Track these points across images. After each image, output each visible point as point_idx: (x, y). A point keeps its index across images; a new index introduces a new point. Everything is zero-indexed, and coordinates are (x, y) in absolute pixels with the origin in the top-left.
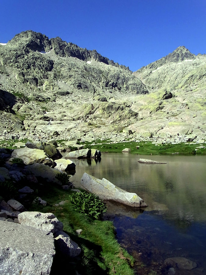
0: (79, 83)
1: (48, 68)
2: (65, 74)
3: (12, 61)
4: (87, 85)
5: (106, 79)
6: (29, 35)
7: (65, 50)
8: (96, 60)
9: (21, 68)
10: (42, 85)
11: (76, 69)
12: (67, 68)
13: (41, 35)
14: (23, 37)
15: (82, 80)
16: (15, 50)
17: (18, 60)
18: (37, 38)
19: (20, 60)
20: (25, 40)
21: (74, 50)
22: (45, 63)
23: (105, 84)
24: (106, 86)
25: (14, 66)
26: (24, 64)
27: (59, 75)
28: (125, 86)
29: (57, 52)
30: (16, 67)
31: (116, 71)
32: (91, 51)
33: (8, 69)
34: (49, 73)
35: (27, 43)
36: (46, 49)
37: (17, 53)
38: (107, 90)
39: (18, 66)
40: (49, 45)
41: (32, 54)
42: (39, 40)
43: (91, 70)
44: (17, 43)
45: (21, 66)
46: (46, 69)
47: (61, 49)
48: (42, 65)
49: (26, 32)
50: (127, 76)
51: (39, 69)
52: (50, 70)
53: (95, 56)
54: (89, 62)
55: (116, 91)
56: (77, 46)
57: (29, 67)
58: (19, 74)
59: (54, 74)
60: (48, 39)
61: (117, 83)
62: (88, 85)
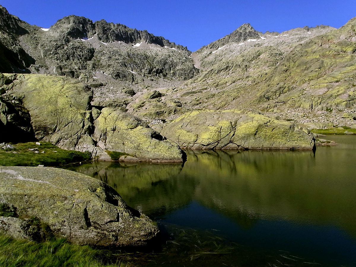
0: (117, 73)
1: (88, 57)
2: (104, 64)
3: (51, 53)
4: (126, 74)
5: (150, 66)
6: (71, 21)
7: (110, 34)
8: (146, 42)
9: (61, 59)
10: (78, 77)
11: (117, 57)
12: (107, 56)
13: (84, 20)
14: (65, 23)
15: (121, 70)
16: (55, 41)
17: (57, 52)
18: (79, 23)
19: (59, 51)
20: (67, 27)
21: (121, 32)
22: (85, 52)
23: (148, 71)
24: (149, 73)
25: (54, 58)
26: (63, 55)
27: (99, 65)
28: (172, 72)
29: (100, 37)
30: (56, 59)
31: (164, 56)
32: (142, 31)
33: (48, 62)
34: (88, 62)
35: (68, 31)
36: (89, 34)
37: (57, 44)
38: (148, 78)
39: (57, 57)
40: (93, 30)
41: (72, 44)
42: (81, 25)
43: (135, 56)
44: (58, 31)
45: (60, 58)
46: (86, 58)
47: (104, 34)
48: (81, 55)
49: (68, 18)
50: (175, 61)
51: (78, 59)
52: (90, 59)
53: (145, 37)
54: (138, 45)
55: (161, 77)
56: (125, 27)
57: (68, 58)
58: (57, 68)
59: (93, 63)
60: (92, 22)
61: (163, 69)
62: (127, 74)
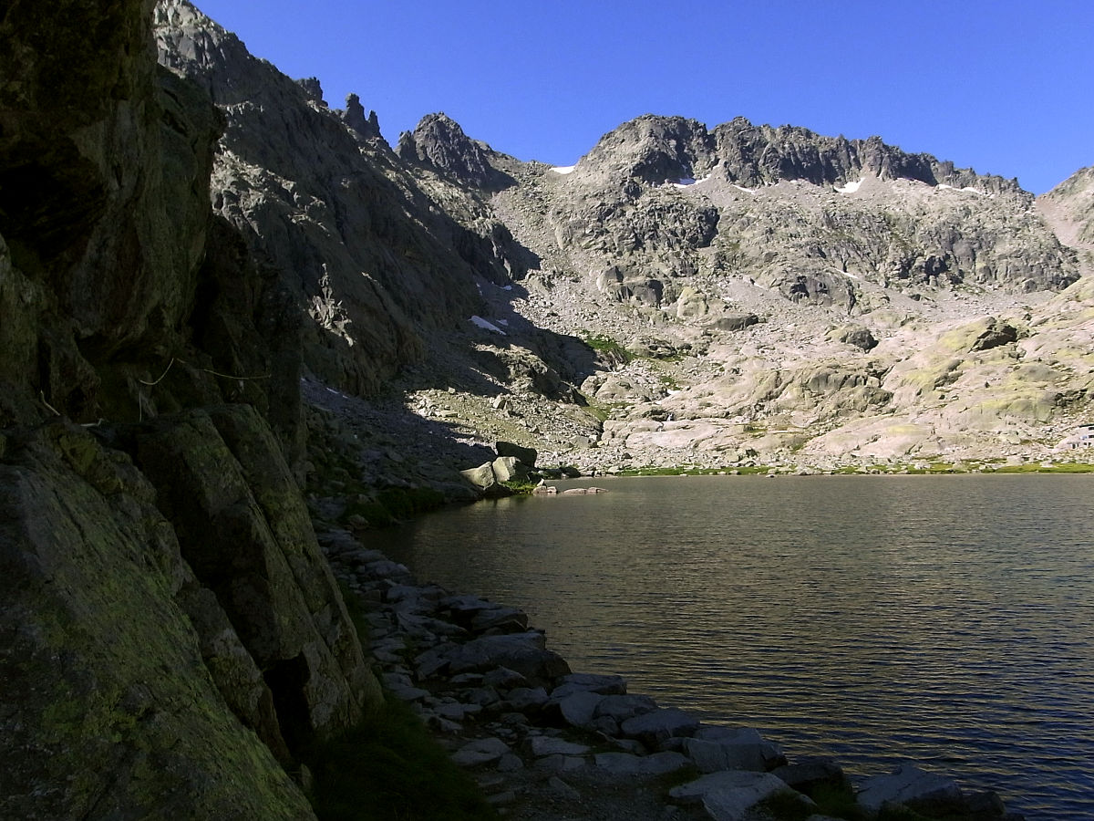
0: (799, 278)
1: (700, 236)
2: (752, 252)
3: (587, 232)
4: (827, 282)
5: (904, 250)
6: (644, 133)
7: (761, 161)
8: (878, 175)
9: (615, 249)
10: (675, 300)
11: (792, 229)
12: (760, 228)
13: (682, 124)
14: (623, 140)
15: (810, 267)
16: (596, 195)
17: (605, 226)
18: (668, 135)
19: (611, 225)
20: (630, 151)
21: (797, 150)
22: (691, 220)
23: (897, 267)
24: (904, 275)
25: (594, 247)
26: (622, 236)
27: (735, 258)
28: (980, 265)
29: (733, 173)
30: (601, 249)
31: (948, 211)
32: (862, 142)
33: (577, 260)
34: (702, 252)
35: (635, 163)
36: (698, 167)
37: (602, 204)
38: (901, 291)
39: (605, 244)
40: (708, 153)
41: (648, 199)
42: (673, 143)
43: (850, 222)
44: (605, 166)
45: (614, 244)
46: (693, 240)
47: (746, 161)
48: (679, 232)
49: (634, 124)
50: (989, 227)
51: (670, 246)
52: (706, 244)
53: (875, 159)
54: (851, 187)
55: (943, 287)
56: (808, 135)
57: (638, 244)
58: (608, 274)
59: (717, 254)
60: (705, 131)
61: (947, 257)
62: (830, 281)
